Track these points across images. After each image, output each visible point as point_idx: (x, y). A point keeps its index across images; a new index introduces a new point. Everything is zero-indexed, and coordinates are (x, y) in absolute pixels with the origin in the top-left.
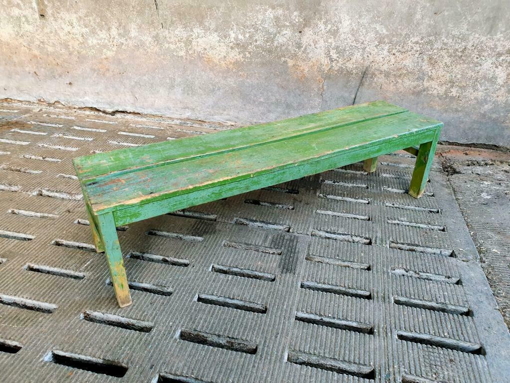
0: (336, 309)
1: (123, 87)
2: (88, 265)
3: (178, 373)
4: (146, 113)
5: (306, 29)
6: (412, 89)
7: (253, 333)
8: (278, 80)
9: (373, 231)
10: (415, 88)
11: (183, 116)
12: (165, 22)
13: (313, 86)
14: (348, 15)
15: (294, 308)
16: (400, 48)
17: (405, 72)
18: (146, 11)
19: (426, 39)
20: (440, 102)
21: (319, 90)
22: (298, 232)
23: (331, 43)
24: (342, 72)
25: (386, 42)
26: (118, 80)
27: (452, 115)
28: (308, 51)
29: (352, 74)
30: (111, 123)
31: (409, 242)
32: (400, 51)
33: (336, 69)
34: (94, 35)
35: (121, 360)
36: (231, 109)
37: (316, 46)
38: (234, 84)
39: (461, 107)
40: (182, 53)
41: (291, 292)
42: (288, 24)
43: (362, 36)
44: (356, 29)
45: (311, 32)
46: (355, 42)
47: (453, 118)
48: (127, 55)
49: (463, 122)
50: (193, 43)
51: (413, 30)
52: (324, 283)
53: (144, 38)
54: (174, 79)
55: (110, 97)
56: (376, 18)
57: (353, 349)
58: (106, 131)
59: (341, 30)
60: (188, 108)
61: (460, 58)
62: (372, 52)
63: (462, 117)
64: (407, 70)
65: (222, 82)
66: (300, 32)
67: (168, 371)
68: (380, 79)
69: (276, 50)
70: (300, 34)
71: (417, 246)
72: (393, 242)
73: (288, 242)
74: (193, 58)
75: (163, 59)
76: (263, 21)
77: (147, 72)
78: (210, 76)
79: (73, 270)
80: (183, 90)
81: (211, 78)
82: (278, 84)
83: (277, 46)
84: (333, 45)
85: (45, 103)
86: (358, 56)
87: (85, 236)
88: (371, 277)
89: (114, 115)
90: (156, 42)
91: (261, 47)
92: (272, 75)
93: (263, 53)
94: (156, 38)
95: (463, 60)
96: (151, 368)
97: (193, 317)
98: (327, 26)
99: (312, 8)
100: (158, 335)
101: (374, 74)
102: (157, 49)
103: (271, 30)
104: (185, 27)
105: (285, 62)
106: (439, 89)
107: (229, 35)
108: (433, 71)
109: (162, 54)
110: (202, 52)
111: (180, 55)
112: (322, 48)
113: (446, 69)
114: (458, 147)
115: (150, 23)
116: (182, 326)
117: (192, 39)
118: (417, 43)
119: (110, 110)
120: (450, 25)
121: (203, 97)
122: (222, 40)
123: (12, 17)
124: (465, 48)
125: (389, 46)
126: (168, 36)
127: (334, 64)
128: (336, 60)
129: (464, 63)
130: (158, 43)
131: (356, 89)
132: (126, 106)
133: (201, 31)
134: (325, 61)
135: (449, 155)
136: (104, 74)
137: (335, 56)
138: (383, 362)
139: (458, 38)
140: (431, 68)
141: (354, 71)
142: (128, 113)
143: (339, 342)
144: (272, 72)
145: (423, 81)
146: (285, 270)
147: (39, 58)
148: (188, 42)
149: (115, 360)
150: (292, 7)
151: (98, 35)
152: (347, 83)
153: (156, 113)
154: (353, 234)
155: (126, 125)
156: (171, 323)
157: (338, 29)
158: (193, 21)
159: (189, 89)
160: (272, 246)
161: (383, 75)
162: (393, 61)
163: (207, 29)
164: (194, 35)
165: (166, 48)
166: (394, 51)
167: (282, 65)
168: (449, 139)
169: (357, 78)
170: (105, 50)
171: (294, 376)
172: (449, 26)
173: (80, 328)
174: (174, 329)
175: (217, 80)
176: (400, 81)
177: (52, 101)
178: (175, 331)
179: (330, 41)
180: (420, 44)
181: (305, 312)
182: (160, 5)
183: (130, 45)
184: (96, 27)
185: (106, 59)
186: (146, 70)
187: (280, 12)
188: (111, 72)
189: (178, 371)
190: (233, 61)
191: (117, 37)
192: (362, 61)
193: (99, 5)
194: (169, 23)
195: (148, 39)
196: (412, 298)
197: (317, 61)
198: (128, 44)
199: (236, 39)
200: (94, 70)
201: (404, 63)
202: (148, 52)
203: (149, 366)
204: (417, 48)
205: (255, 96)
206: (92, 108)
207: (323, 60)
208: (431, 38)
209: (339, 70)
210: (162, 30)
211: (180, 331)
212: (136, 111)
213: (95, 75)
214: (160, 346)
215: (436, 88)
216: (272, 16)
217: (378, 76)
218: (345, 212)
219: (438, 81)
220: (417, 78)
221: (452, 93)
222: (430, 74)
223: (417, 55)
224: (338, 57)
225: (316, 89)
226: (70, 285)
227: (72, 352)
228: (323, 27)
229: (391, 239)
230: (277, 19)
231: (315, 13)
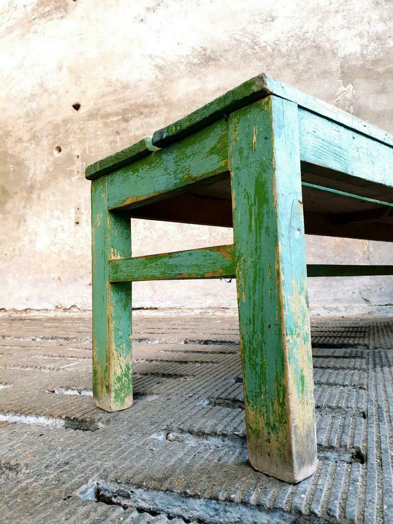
4: (164, 306)
8: (313, 249)
11: (203, 305)
60: (209, 294)
85: (61, 310)
102: (180, 237)
123: (51, 228)
130: (181, 231)
132: (144, 301)
142: (144, 309)
146: (378, 366)
147: (66, 263)
153: (174, 306)
165: (190, 234)
177: (68, 307)
183: (155, 236)
202: (171, 241)
212: (154, 306)
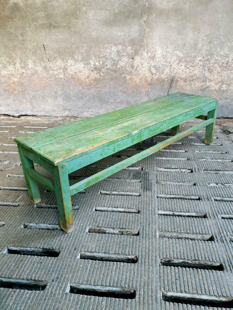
0: (181, 207)
1: (25, 99)
2: (21, 198)
3: (93, 251)
4: (40, 115)
5: (136, 57)
6: (200, 87)
7: (134, 224)
8: (121, 88)
9: (192, 165)
10: (202, 87)
11: (63, 115)
12: (50, 58)
13: (143, 90)
14: (160, 46)
15: (156, 209)
16: (191, 64)
17: (195, 78)
18: (38, 52)
19: (205, 58)
20: (217, 94)
21: (146, 92)
22: (148, 170)
23: (151, 64)
24: (159, 81)
25: (183, 61)
26: (22, 96)
27: (224, 101)
28: (138, 70)
29: (165, 81)
30: (18, 122)
31: (214, 169)
32: (191, 66)
33: (155, 79)
34: (5, 69)
35: (54, 248)
36: (93, 108)
37: (143, 66)
38: (94, 92)
39: (228, 96)
40: (62, 76)
41: (152, 201)
42: (125, 54)
43: (169, 59)
44: (165, 55)
45: (139, 58)
46: (165, 62)
47: (225, 103)
48: (27, 80)
49: (231, 105)
50: (68, 70)
51: (198, 53)
52: (171, 194)
53: (37, 69)
54: (57, 92)
55: (16, 106)
56: (177, 48)
57: (197, 227)
58: (16, 126)
59: (156, 56)
61: (225, 68)
62: (176, 68)
63: (230, 102)
64: (196, 77)
65: (87, 92)
66: (133, 59)
67: (86, 251)
68: (181, 83)
69: (119, 70)
70: (132, 60)
71: (219, 171)
72: (205, 170)
73: (143, 175)
74: (68, 79)
75: (50, 81)
76: (110, 53)
77: (39, 89)
78: (79, 89)
79: (11, 202)
80: (63, 99)
81: (80, 90)
82: (121, 91)
83: (119, 68)
84: (153, 65)
86: (168, 71)
87: (15, 183)
88: (197, 189)
89: (19, 118)
90: (45, 70)
91: (110, 69)
92: (118, 85)
93: (111, 73)
94: (45, 68)
95: (227, 68)
96: (75, 250)
97: (95, 219)
98: (148, 54)
99: (139, 44)
100: (75, 232)
101: (177, 80)
102: (45, 75)
103: (115, 58)
104: (63, 60)
105: (125, 77)
106: (215, 86)
107: (90, 63)
108: (211, 76)
109: (49, 78)
110: (74, 74)
111: (60, 77)
112: (146, 67)
113: (218, 74)
114: (229, 120)
115: (41, 58)
116: (89, 225)
117: (68, 67)
118: (201, 60)
119: (17, 115)
120: (219, 49)
121: (76, 102)
122: (86, 67)
124: (228, 62)
125: (185, 63)
126: (52, 66)
127: (154, 76)
128: (155, 74)
129: (228, 70)
131: (168, 90)
132: (27, 111)
133: (73, 62)
134: (148, 75)
135: (225, 125)
136: (12, 93)
137: (154, 71)
138: (216, 231)
139: (224, 56)
140: (210, 75)
141: (166, 79)
142: (28, 116)
143: (188, 224)
144: (117, 84)
145: (206, 82)
146: (145, 190)
148: (65, 69)
149: (50, 248)
150: (127, 44)
151: (8, 68)
152: (162, 87)
153: (46, 114)
154: (181, 168)
155: (28, 123)
156: (82, 224)
157: (155, 55)
158: (67, 56)
159: (67, 98)
160: (134, 178)
161: (183, 81)
162: (188, 72)
163: (76, 61)
164: (68, 64)
165: (52, 73)
166: (188, 66)
167: (122, 79)
168: (223, 115)
169: (168, 84)
170: (12, 78)
171: (166, 244)
172: (217, 50)
173: (23, 233)
174: (84, 227)
175: (84, 91)
176: (193, 83)
178: (85, 228)
179: (150, 63)
180: (202, 61)
181: (163, 210)
182: (47, 48)
183: (29, 73)
184: (6, 63)
185: (14, 83)
186: (40, 88)
187: (120, 47)
188: (16, 91)
189: (92, 250)
190: (93, 79)
191: (20, 69)
192: (170, 73)
193: (8, 50)
194: (52, 58)
195: (40, 69)
196: (224, 197)
197: (143, 75)
198: (27, 73)
199: (95, 65)
200: (6, 90)
201: (194, 73)
202: (40, 77)
203: (74, 249)
204: (201, 63)
205: (108, 99)
206: (5, 114)
207: (147, 74)
208: (208, 57)
209: (157, 79)
210: (48, 63)
211: (88, 228)
212: (34, 114)
213: (6, 93)
214: (78, 238)
215: (214, 86)
216: (115, 50)
217: (181, 81)
218: (173, 157)
219: (215, 82)
220: (203, 81)
221: (223, 89)
222: (209, 78)
223: (201, 68)
224: (156, 72)
225: (144, 92)
226: (12, 210)
227: (21, 247)
228: (146, 55)
229: (204, 168)
230: (118, 52)
231: (141, 47)
